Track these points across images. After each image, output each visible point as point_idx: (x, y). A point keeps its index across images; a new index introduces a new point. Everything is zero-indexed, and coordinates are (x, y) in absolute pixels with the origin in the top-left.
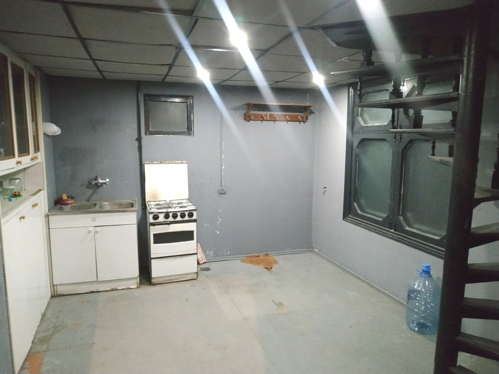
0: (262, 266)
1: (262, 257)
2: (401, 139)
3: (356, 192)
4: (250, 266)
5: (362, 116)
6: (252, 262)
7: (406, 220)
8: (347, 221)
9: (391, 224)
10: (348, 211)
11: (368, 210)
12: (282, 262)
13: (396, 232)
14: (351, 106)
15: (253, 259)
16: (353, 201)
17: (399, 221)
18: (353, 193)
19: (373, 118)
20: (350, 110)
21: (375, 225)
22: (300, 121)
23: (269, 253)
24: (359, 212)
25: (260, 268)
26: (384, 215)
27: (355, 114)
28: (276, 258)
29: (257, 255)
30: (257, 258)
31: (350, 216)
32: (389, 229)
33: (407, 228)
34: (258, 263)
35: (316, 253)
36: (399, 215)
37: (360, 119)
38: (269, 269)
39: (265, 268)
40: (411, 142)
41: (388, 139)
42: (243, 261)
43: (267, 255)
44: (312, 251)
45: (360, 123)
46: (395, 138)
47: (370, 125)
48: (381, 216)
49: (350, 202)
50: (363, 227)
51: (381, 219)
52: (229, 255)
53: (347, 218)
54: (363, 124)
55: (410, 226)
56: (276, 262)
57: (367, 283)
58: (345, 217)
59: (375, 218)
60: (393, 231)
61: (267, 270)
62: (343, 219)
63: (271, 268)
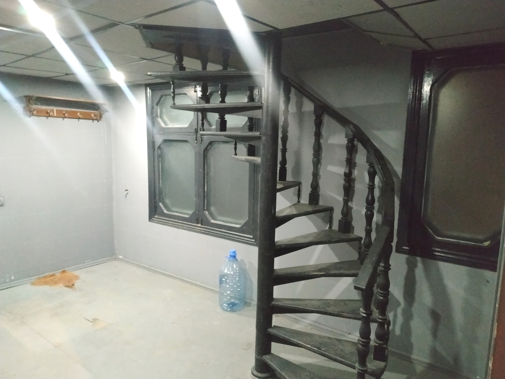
0: (61, 285)
1: (58, 275)
2: (202, 140)
3: (161, 193)
4: (46, 288)
5: (161, 118)
6: (46, 283)
7: (211, 214)
8: (153, 222)
9: (197, 219)
10: (154, 211)
11: (174, 209)
12: (84, 276)
13: (203, 226)
14: (150, 107)
15: (48, 279)
16: (158, 201)
17: (206, 216)
18: (157, 193)
19: (173, 120)
20: (149, 110)
21: (182, 222)
22: (93, 120)
23: (66, 269)
24: (165, 211)
25: (60, 288)
26: (191, 212)
27: (155, 115)
28: (76, 273)
29: (51, 273)
30: (52, 277)
31: (156, 216)
32: (196, 225)
33: (213, 221)
34: (56, 283)
35: (120, 259)
36: (204, 210)
37: (159, 120)
38: (71, 286)
39: (65, 286)
40: (211, 143)
41: (190, 141)
42: (33, 284)
43: (64, 272)
44: (116, 259)
45: (160, 125)
46: (196, 139)
47: (169, 126)
48: (188, 213)
49: (155, 202)
50: (171, 226)
51: (187, 216)
52: (13, 280)
53: (153, 219)
54: (163, 125)
55: (214, 219)
56: (77, 278)
57: (178, 278)
58: (151, 217)
59: (182, 215)
60: (200, 225)
61: (68, 289)
62: (149, 221)
63: (73, 285)
